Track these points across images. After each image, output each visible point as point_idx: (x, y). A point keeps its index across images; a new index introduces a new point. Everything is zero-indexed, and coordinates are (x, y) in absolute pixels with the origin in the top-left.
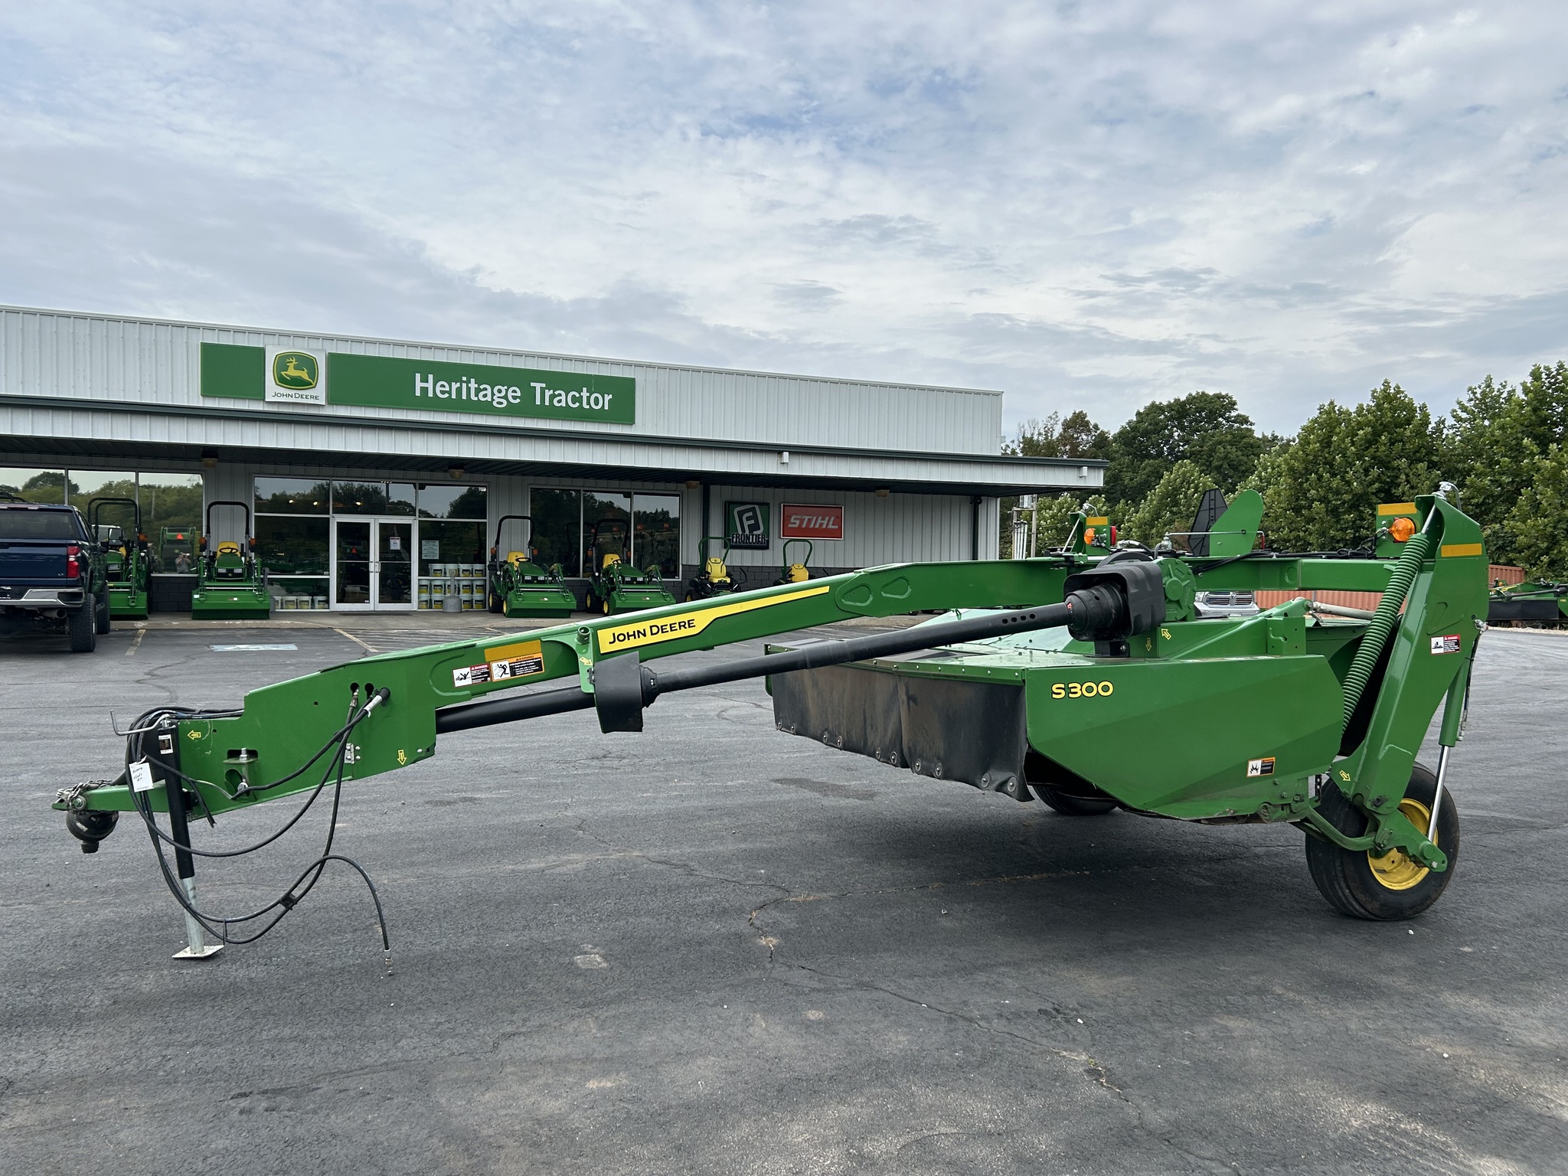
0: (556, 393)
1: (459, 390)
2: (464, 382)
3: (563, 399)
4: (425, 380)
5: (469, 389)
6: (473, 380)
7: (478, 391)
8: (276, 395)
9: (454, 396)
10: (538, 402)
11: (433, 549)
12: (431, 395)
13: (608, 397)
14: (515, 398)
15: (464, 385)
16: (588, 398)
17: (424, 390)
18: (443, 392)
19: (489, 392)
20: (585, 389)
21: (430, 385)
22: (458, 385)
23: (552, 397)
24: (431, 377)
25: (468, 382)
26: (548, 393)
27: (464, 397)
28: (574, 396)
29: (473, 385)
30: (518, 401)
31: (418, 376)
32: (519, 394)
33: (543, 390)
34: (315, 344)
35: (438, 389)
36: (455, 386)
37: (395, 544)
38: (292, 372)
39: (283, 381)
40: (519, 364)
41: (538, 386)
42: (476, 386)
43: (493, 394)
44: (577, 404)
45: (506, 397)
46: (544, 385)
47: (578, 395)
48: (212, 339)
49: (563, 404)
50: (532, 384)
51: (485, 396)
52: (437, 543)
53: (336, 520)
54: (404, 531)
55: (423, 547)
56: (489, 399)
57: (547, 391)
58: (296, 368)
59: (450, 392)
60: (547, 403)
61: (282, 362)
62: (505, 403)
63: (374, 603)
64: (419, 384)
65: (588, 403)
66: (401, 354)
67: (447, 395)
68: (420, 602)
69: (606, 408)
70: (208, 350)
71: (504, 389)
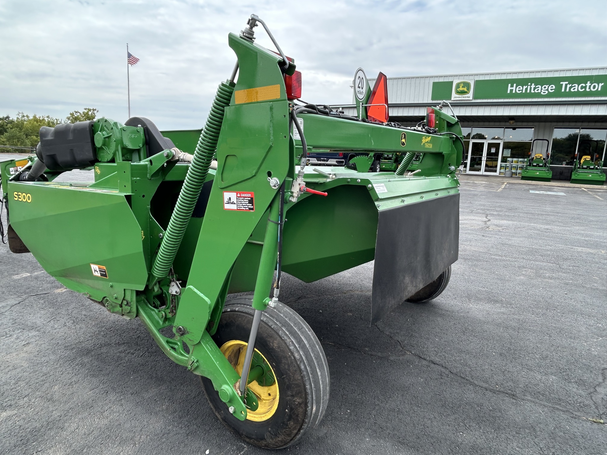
0: (573, 85)
1: (526, 89)
2: (529, 85)
3: (577, 88)
4: (512, 86)
5: (531, 88)
6: (533, 84)
7: (535, 89)
8: (455, 97)
9: (524, 92)
10: (563, 90)
11: (508, 153)
12: (514, 92)
13: (601, 85)
14: (552, 90)
15: (529, 87)
16: (590, 86)
17: (512, 90)
18: (519, 91)
19: (540, 89)
20: (589, 82)
21: (514, 88)
22: (526, 87)
23: (570, 88)
24: (515, 85)
25: (531, 85)
26: (568, 86)
27: (528, 91)
28: (582, 86)
29: (533, 86)
30: (553, 91)
31: (510, 85)
32: (554, 88)
33: (566, 85)
34: (471, 77)
35: (517, 89)
36: (525, 87)
37: (493, 150)
38: (461, 89)
39: (458, 92)
40: (557, 75)
41: (564, 83)
42: (535, 86)
43: (542, 89)
44: (583, 89)
45: (547, 90)
46: (567, 83)
47: (584, 85)
48: (437, 80)
49: (576, 90)
50: (561, 83)
51: (538, 90)
52: (510, 150)
53: (472, 141)
54: (497, 146)
55: (504, 152)
56: (539, 91)
57: (568, 85)
58: (463, 87)
59: (522, 90)
60: (568, 90)
61: (458, 86)
62: (547, 92)
63: (482, 172)
64: (509, 88)
65: (590, 88)
66: (504, 77)
67: (521, 91)
68: (500, 172)
69: (599, 89)
70: (435, 84)
71: (547, 86)
